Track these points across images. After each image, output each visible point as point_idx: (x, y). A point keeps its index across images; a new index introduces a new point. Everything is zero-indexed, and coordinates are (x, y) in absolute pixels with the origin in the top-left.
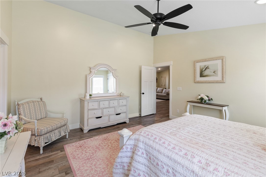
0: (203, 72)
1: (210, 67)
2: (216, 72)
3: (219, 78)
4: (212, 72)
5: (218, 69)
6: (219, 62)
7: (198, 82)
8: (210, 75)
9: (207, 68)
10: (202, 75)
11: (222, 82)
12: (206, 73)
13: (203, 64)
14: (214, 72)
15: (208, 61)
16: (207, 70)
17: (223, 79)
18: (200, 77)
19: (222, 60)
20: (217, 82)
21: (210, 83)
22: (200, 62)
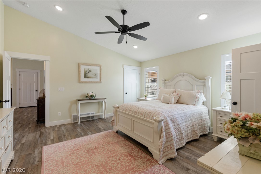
0: (87, 74)
1: (92, 71)
2: (96, 75)
3: (98, 80)
4: (93, 75)
5: (97, 74)
6: (98, 68)
7: (83, 82)
8: (92, 77)
9: (90, 71)
10: (86, 77)
11: (100, 82)
12: (89, 75)
13: (87, 68)
14: (95, 75)
15: (91, 66)
16: (90, 73)
17: (100, 81)
18: (84, 78)
19: (100, 67)
20: (97, 83)
21: (92, 83)
22: (84, 65)
